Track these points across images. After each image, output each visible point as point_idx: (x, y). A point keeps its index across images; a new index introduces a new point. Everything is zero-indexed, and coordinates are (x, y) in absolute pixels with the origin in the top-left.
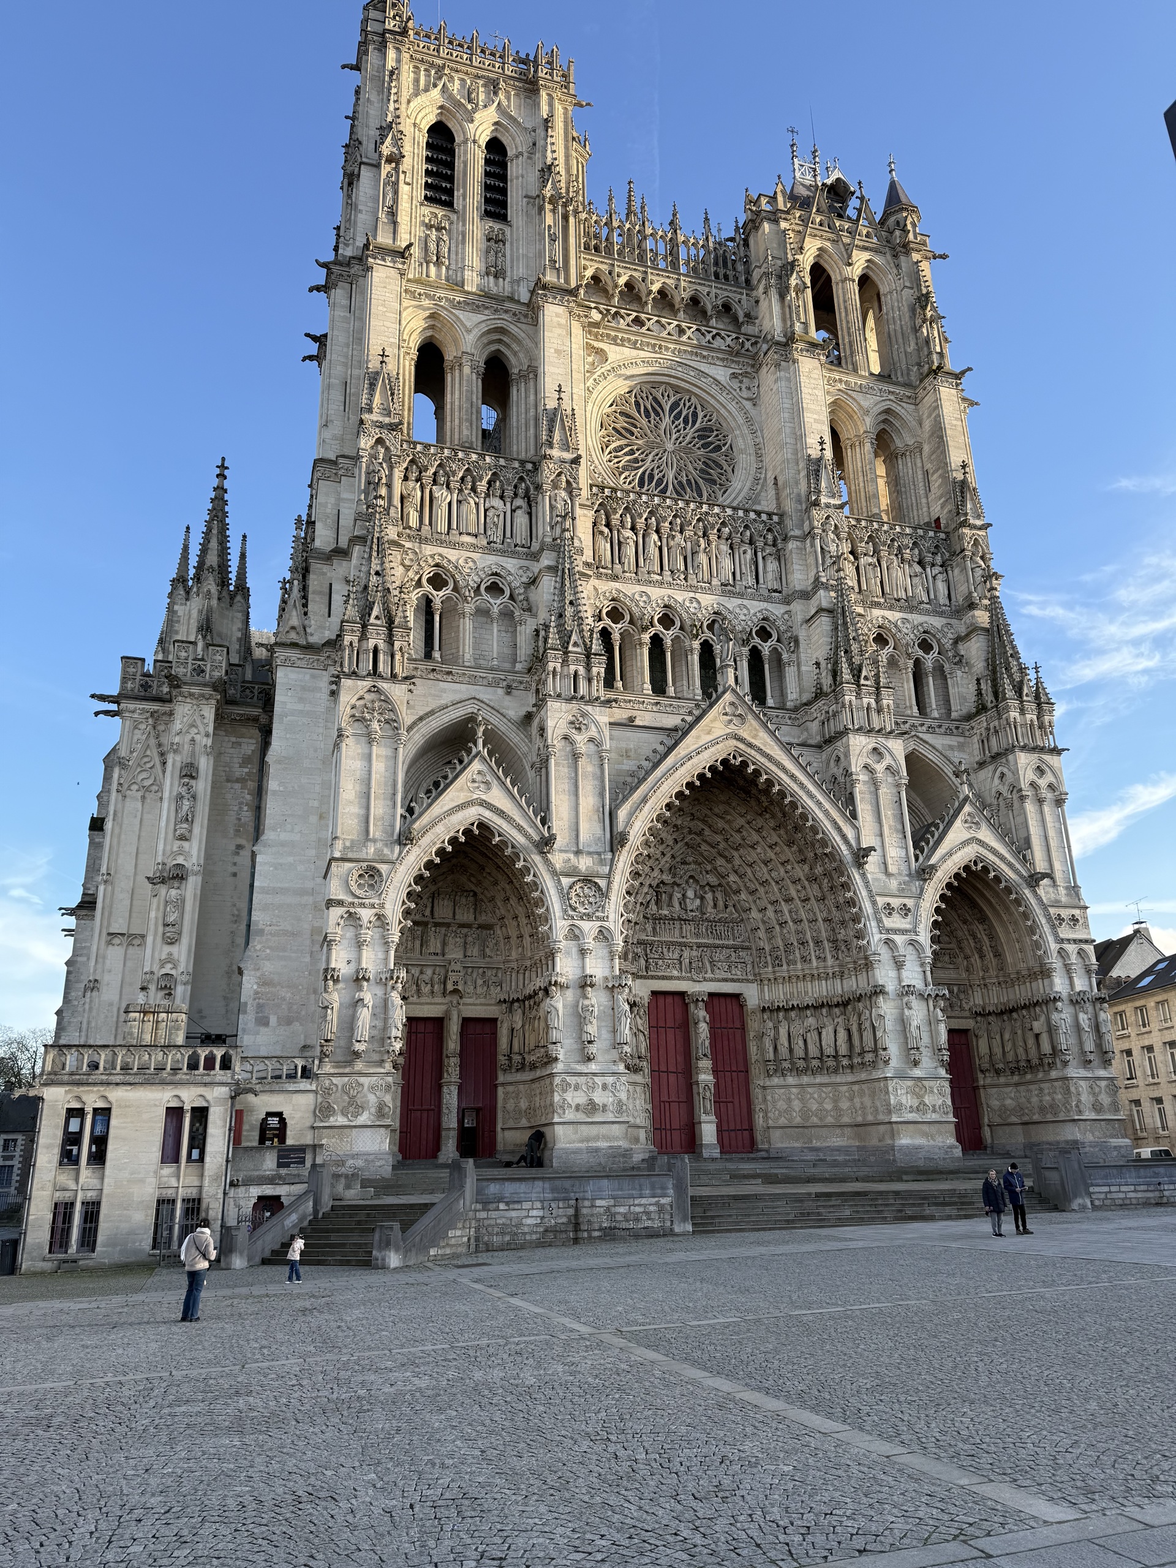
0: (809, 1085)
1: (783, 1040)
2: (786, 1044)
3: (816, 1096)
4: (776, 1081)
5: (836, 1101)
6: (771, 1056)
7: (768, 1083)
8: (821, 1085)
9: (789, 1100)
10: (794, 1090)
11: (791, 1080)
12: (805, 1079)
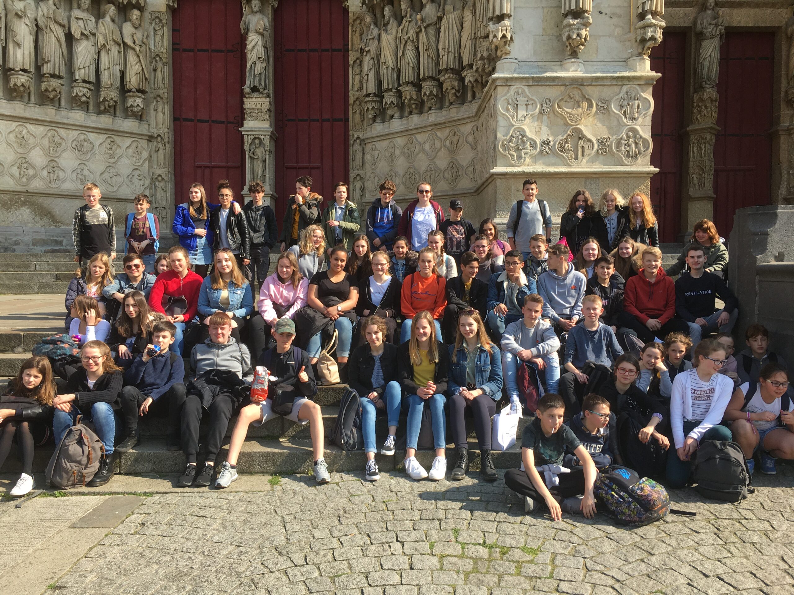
0: (419, 129)
1: (388, 56)
2: (391, 63)
3: (427, 147)
4: (379, 128)
5: (453, 151)
6: (371, 87)
7: (369, 135)
8: (436, 126)
9: (392, 157)
10: (400, 141)
11: (396, 125)
12: (415, 120)
